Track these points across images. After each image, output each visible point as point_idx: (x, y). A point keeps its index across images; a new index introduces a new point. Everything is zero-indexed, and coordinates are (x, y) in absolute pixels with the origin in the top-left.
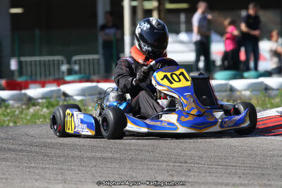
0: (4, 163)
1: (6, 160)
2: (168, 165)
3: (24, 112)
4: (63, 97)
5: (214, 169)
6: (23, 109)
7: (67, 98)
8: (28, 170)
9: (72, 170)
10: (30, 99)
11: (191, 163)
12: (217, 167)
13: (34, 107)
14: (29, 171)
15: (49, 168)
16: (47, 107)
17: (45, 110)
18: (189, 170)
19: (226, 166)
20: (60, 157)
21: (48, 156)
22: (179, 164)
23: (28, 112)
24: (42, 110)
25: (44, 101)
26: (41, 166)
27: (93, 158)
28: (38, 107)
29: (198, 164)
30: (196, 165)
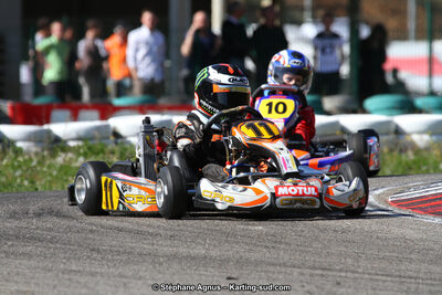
0: (25, 262)
1: (29, 256)
2: (302, 274)
3: (48, 162)
4: (112, 138)
5: (381, 283)
6: (43, 157)
7: (119, 141)
8: (66, 276)
9: (140, 278)
10: (57, 140)
11: (340, 270)
12: (384, 278)
13: (63, 155)
14: (70, 279)
15: (102, 275)
16: (85, 155)
17: (81, 159)
18: (338, 284)
19: (400, 276)
20: (119, 253)
21: (98, 251)
22: (320, 272)
23: (53, 161)
24: (76, 160)
25: (80, 143)
26: (88, 269)
27: (174, 257)
28: (70, 155)
29: (353, 272)
30: (349, 274)
